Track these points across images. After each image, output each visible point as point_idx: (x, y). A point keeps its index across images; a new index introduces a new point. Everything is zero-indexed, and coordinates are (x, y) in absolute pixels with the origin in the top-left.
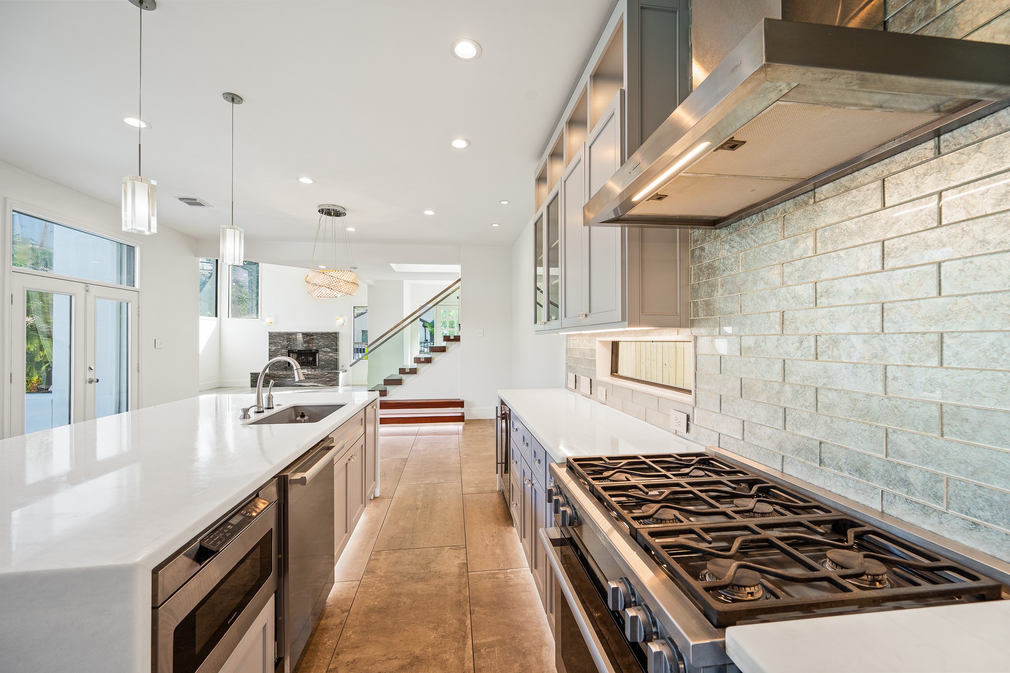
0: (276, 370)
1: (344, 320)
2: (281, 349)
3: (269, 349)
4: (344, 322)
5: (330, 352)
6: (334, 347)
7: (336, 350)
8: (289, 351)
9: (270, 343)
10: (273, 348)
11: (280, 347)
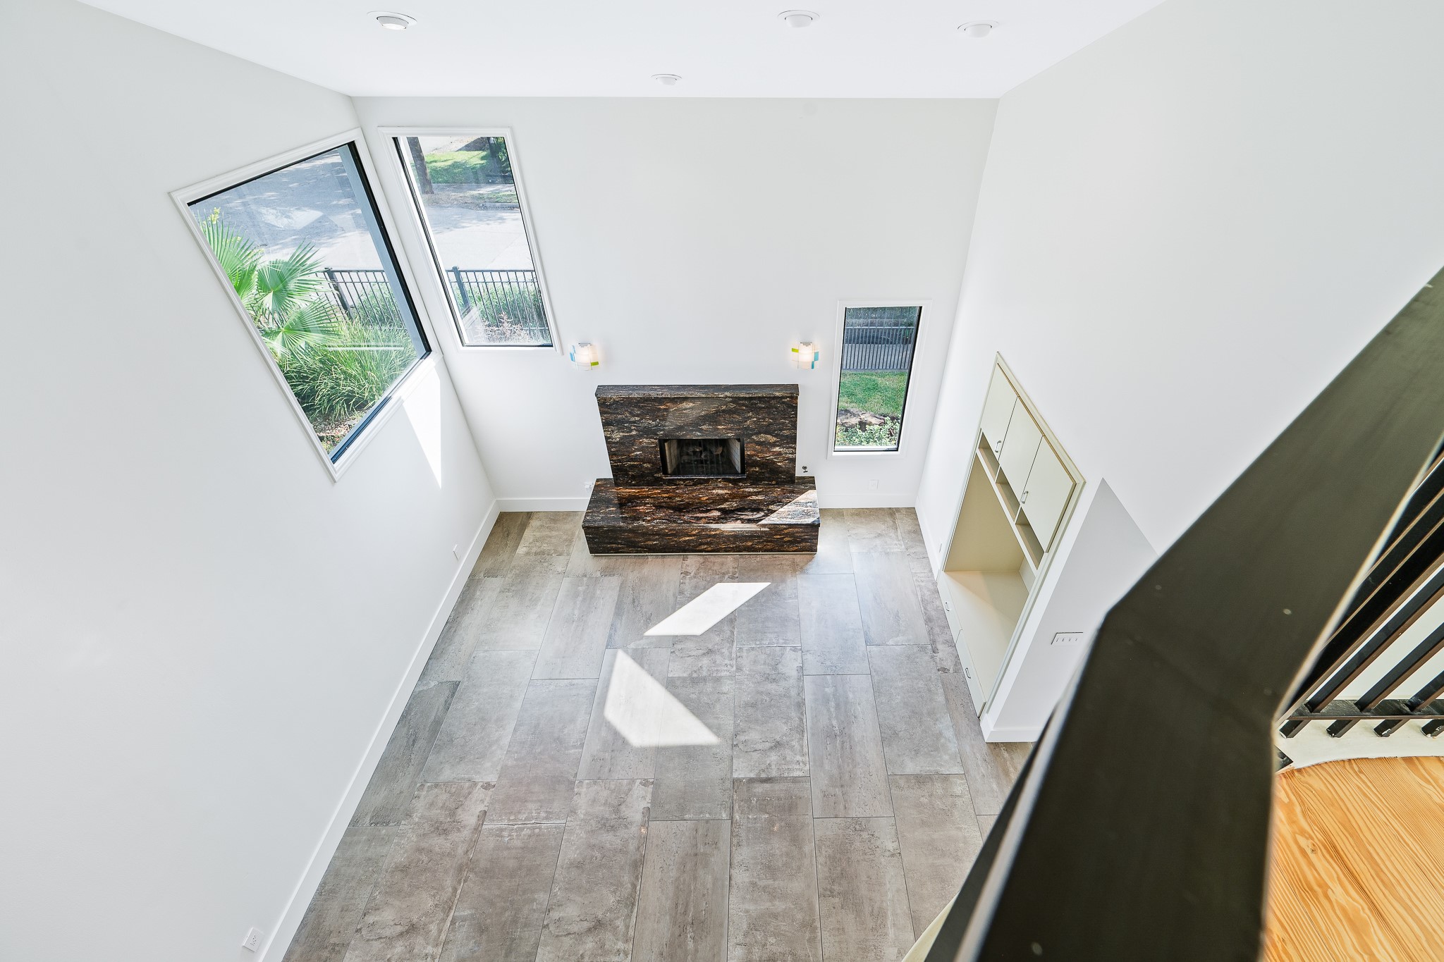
0: (634, 485)
1: (816, 355)
2: (641, 437)
3: (607, 438)
4: (816, 359)
5: (774, 445)
6: (786, 432)
7: (793, 439)
8: (660, 440)
9: (606, 424)
10: (617, 436)
11: (634, 433)
